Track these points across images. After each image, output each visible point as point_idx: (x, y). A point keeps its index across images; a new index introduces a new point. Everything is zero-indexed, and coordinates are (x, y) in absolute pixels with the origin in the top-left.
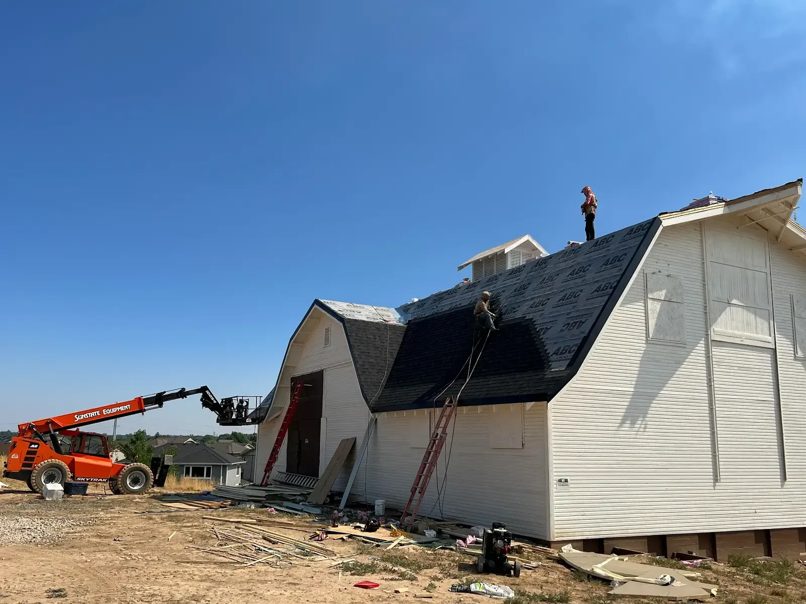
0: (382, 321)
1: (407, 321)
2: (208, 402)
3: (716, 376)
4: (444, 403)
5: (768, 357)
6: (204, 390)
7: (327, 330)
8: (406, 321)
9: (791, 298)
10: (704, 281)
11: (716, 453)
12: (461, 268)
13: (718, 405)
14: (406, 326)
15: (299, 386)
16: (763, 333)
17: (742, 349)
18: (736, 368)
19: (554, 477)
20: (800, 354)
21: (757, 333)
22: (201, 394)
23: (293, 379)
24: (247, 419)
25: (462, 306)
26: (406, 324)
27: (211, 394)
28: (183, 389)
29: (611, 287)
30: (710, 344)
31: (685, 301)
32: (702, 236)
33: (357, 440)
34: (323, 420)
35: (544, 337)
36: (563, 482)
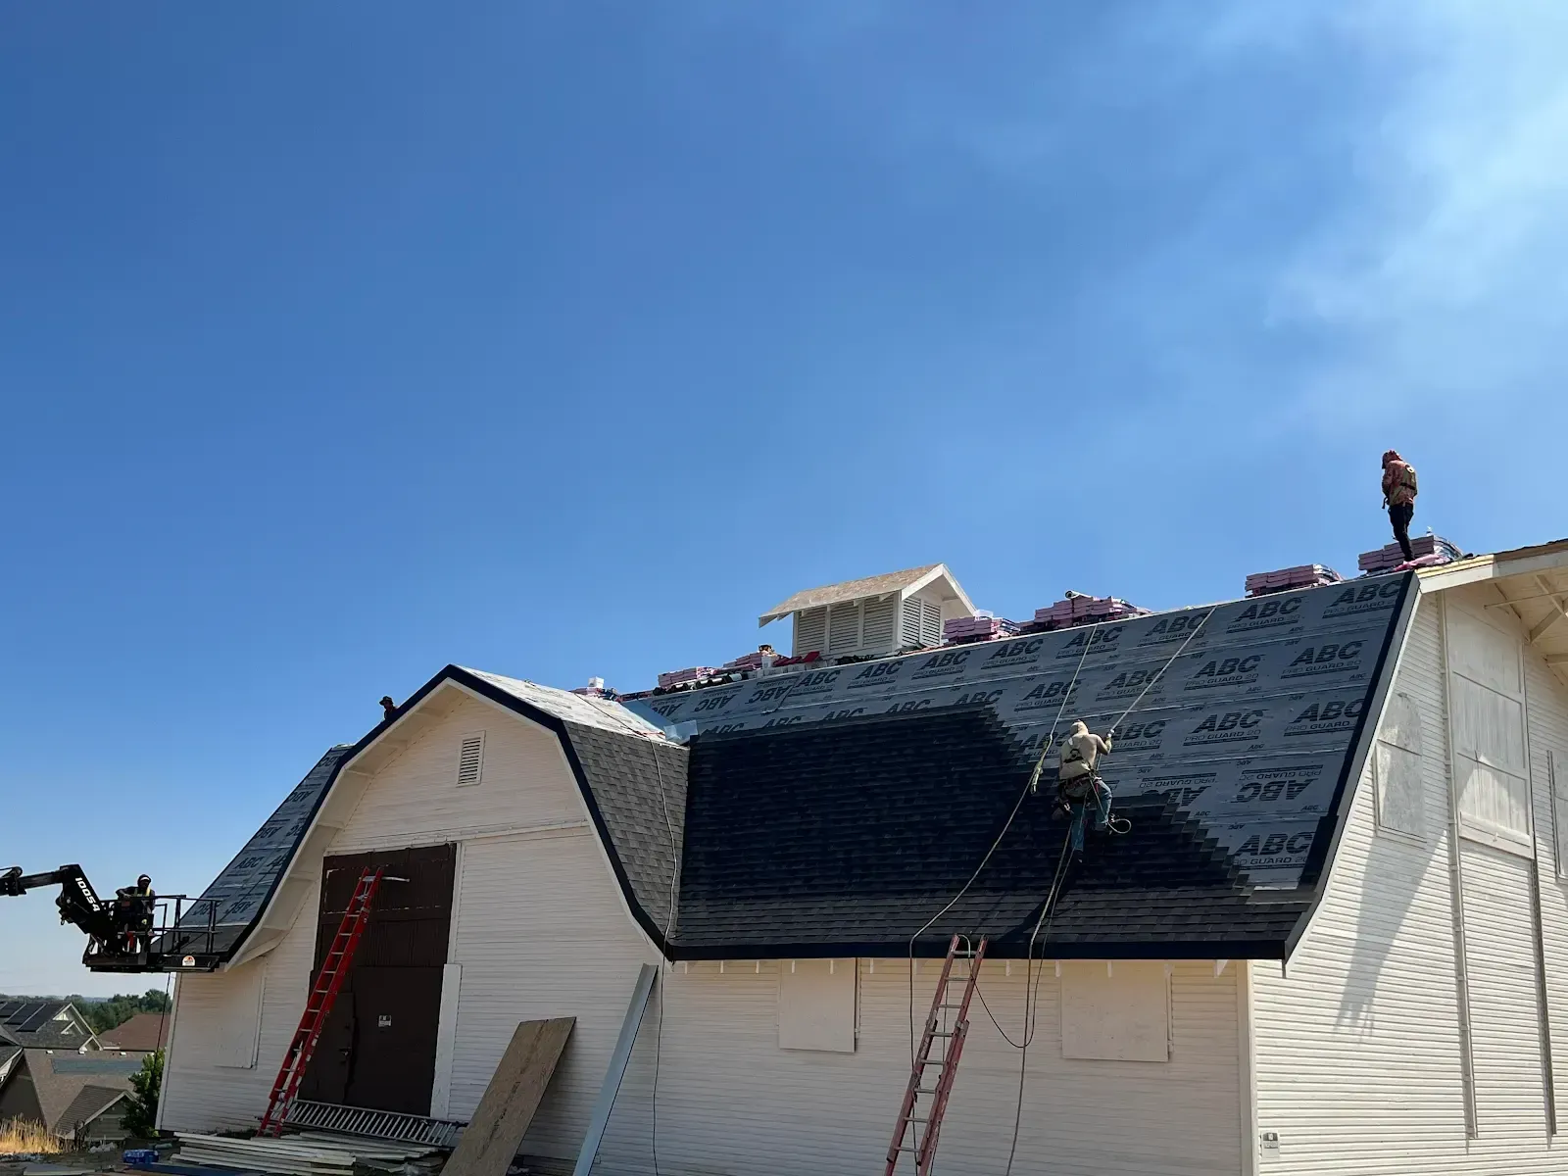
0: (631, 732)
1: (688, 739)
2: (75, 907)
3: (1468, 913)
4: (947, 949)
5: (1523, 875)
6: (69, 876)
7: (472, 746)
8: (684, 738)
9: (1550, 757)
10: (1445, 711)
11: (1469, 1075)
12: (765, 621)
13: (1471, 973)
14: (685, 749)
15: (371, 879)
16: (1518, 827)
17: (1495, 857)
18: (1487, 897)
19: (1258, 1132)
20: (1563, 875)
21: (1511, 827)
22: (57, 889)
23: (330, 862)
24: (185, 959)
25: (863, 718)
26: (685, 745)
27: (89, 887)
28: (16, 871)
29: (1349, 714)
30: (1458, 844)
31: (1425, 752)
32: (1439, 619)
33: (578, 1025)
34: (450, 972)
35: (1193, 809)
36: (1271, 1139)
